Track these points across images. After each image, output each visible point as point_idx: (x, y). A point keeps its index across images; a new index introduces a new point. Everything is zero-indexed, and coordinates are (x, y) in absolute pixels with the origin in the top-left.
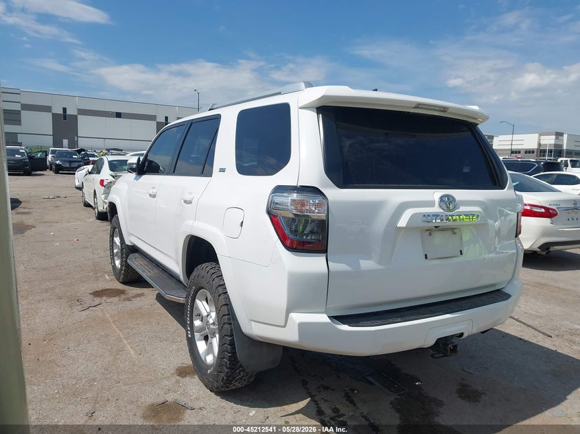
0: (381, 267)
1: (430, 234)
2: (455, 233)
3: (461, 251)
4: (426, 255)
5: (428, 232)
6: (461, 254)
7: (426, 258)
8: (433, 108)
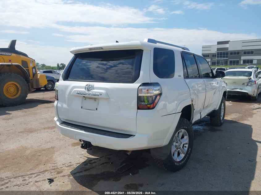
0: (67, 108)
1: (85, 99)
2: (95, 101)
3: (97, 108)
4: (82, 107)
5: (85, 98)
6: (97, 110)
7: (82, 108)
8: (96, 49)
